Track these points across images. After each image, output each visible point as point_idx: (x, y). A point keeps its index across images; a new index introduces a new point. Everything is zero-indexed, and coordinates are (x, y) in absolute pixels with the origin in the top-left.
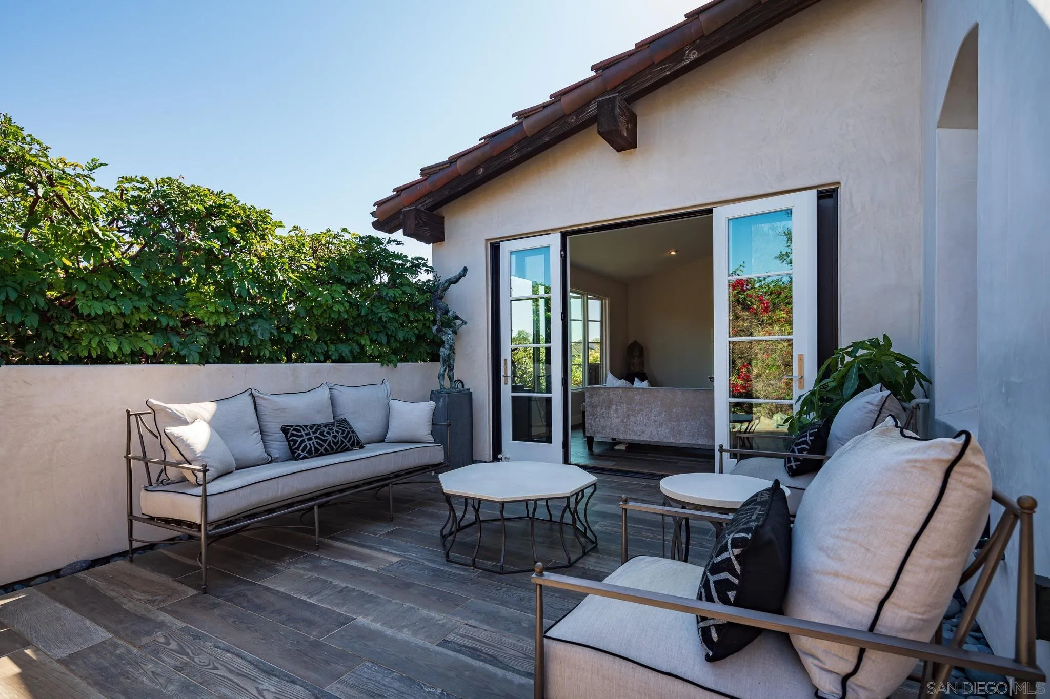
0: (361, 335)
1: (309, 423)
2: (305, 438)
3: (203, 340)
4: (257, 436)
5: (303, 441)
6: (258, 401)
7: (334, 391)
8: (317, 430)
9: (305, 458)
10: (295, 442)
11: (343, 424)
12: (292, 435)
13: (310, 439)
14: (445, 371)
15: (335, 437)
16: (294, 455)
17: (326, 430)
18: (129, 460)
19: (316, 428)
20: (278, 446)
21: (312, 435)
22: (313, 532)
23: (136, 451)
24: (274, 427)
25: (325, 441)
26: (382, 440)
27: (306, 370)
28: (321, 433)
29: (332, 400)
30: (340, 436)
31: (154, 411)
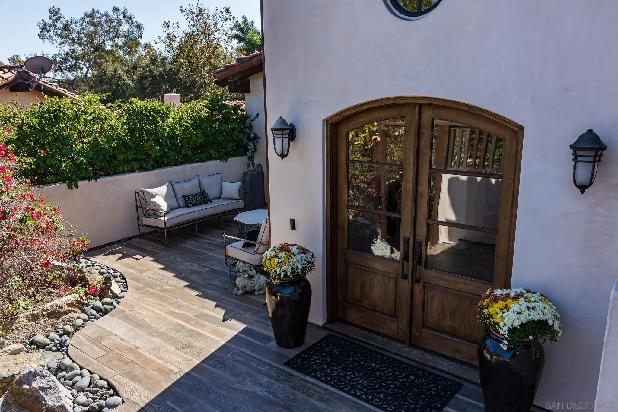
0: (210, 148)
1: (192, 193)
2: (191, 200)
3: (152, 162)
4: (175, 199)
5: (190, 201)
6: (173, 186)
7: (200, 179)
8: (195, 196)
9: (191, 207)
10: (188, 201)
11: (204, 193)
12: (186, 198)
13: (192, 200)
14: (250, 163)
15: (201, 199)
16: (187, 205)
17: (198, 196)
18: (137, 207)
19: (194, 195)
20: (182, 202)
21: (193, 199)
22: (196, 232)
23: (139, 205)
24: (180, 195)
25: (198, 201)
26: (220, 198)
27: (187, 168)
28: (196, 198)
29: (200, 183)
30: (203, 198)
31: (142, 191)
